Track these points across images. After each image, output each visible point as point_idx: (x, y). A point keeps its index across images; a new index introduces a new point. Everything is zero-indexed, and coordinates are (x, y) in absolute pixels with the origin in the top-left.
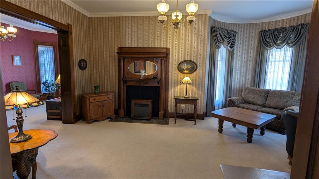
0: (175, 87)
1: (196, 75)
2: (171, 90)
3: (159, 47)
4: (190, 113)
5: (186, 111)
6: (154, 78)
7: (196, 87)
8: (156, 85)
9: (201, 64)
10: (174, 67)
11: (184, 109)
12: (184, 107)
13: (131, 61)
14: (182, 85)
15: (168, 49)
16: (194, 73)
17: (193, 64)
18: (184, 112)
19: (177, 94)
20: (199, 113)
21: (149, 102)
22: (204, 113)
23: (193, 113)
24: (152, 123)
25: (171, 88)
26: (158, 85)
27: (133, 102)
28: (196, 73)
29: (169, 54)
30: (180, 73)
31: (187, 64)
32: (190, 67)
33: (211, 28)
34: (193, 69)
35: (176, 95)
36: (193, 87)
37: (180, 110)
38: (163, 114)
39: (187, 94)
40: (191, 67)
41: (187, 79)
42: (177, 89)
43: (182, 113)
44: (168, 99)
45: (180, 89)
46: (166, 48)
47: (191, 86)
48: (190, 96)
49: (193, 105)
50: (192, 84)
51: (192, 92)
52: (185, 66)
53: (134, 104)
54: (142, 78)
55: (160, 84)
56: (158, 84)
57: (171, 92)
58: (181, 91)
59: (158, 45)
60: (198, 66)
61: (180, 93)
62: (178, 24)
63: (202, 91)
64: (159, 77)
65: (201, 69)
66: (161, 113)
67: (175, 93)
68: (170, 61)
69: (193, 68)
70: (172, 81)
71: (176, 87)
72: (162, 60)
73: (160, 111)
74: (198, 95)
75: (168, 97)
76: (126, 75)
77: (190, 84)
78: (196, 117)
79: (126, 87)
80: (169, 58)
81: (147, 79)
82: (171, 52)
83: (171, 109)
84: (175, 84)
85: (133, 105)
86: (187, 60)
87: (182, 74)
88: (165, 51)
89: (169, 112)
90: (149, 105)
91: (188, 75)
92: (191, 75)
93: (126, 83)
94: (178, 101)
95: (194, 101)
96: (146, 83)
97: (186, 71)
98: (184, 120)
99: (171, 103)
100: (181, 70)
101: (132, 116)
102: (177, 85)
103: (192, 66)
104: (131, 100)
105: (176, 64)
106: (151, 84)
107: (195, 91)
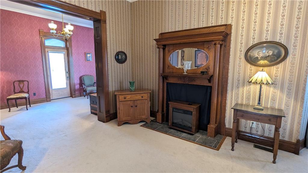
0: (238, 88)
1: (284, 69)
2: (232, 93)
3: (213, 25)
4: (266, 134)
5: (257, 131)
6: (203, 73)
7: (282, 91)
8: (206, 83)
9: (299, 48)
10: (238, 55)
13: (173, 49)
14: (252, 86)
15: (228, 27)
16: (281, 66)
18: (254, 132)
19: (242, 100)
20: (286, 139)
21: (193, 108)
23: (272, 136)
24: (193, 141)
25: (232, 90)
26: (209, 85)
27: (172, 105)
28: (285, 65)
29: (231, 33)
30: (249, 65)
31: (267, 48)
32: (271, 54)
34: (278, 58)
35: (240, 102)
36: (275, 91)
37: (246, 127)
39: (259, 103)
40: (273, 55)
41: (262, 75)
42: (243, 91)
44: (225, 106)
45: (249, 92)
46: (226, 25)
49: (274, 126)
51: (273, 100)
53: (173, 108)
54: (185, 73)
55: (212, 82)
56: (209, 82)
57: (232, 96)
58: (250, 95)
59: (212, 22)
60: (291, 51)
61: (248, 98)
63: (296, 99)
64: (211, 71)
65: (297, 57)
66: (212, 126)
67: (238, 97)
68: (232, 46)
70: (233, 79)
71: (241, 89)
72: (215, 44)
74: (287, 105)
75: (225, 103)
76: (166, 68)
77: (268, 84)
78: (276, 146)
79: (167, 84)
80: (230, 40)
82: (233, 31)
83: (230, 122)
84: (239, 83)
85: (171, 109)
86: (264, 40)
87: (253, 68)
88: (222, 29)
89: (227, 126)
90: (192, 112)
91: (266, 69)
92: (274, 69)
93: (166, 79)
96: (192, 80)
97: (262, 62)
98: (251, 146)
100: (251, 60)
101: (170, 124)
102: (243, 86)
103: (276, 51)
104: (169, 102)
105: (243, 49)
106: (198, 82)
107: (281, 99)
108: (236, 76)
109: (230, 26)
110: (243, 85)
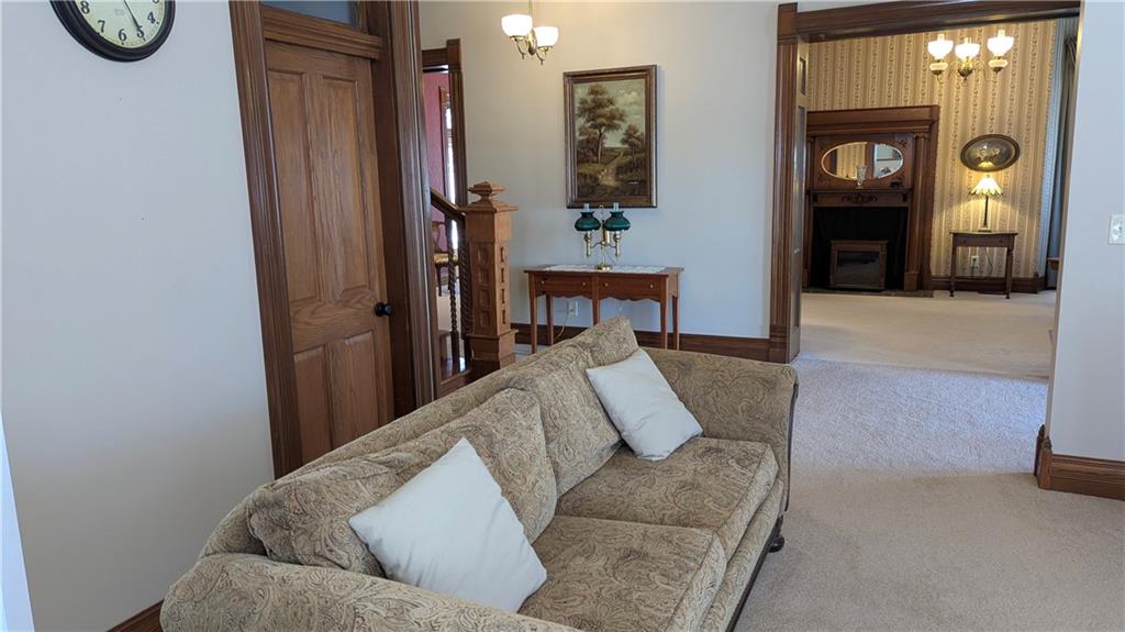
0: (951, 206)
1: (1016, 175)
2: (941, 216)
3: (908, 104)
4: (994, 275)
5: (982, 272)
6: (893, 184)
7: (1013, 205)
8: (897, 202)
9: (1032, 144)
10: (951, 154)
11: (977, 264)
12: (978, 261)
14: (972, 202)
15: (934, 109)
16: (1011, 169)
17: (1007, 142)
18: (976, 274)
19: (958, 224)
20: (1021, 276)
21: (879, 247)
22: (1036, 274)
23: (1003, 275)
25: (942, 211)
26: (904, 205)
27: (838, 246)
28: (1016, 168)
29: (938, 121)
30: (967, 170)
31: (990, 145)
32: (998, 153)
33: (1065, 42)
34: (1008, 158)
36: (1005, 206)
37: (964, 270)
38: (915, 278)
39: (985, 224)
40: (1001, 153)
41: (987, 183)
42: (959, 211)
43: (972, 278)
44: (930, 239)
45: (968, 212)
46: (930, 107)
47: (1000, 204)
48: (995, 227)
49: (1006, 249)
50: (1000, 197)
51: (1003, 220)
52: (983, 151)
53: (839, 252)
55: (909, 200)
56: (905, 200)
57: (941, 220)
58: (969, 217)
59: (906, 100)
60: (1022, 149)
61: (967, 223)
62: (970, 72)
63: (1031, 216)
64: (907, 183)
65: (1031, 156)
66: (911, 275)
67: (951, 222)
68: (940, 139)
69: (1006, 153)
70: (942, 193)
71: (955, 209)
72: (916, 138)
73: (908, 270)
74: (1021, 225)
75: (930, 234)
76: (816, 180)
77: (995, 196)
78: (1009, 284)
79: (815, 210)
80: (938, 132)
81: (873, 189)
82: (942, 116)
83: (938, 266)
84: (952, 199)
85: (835, 254)
86: (988, 133)
87: (974, 173)
88: (925, 114)
89: (933, 274)
90: (878, 253)
91: (991, 174)
92: (1002, 173)
93: (815, 199)
94: (960, 239)
95: (1006, 239)
96: (870, 199)
97: (985, 165)
98: (976, 293)
99: (939, 252)
100: (971, 162)
101: (832, 282)
103: (1004, 149)
104: (833, 242)
105: (957, 145)
106: (882, 203)
107: (1013, 217)
108: (948, 188)
109: (939, 107)
110: (959, 202)
